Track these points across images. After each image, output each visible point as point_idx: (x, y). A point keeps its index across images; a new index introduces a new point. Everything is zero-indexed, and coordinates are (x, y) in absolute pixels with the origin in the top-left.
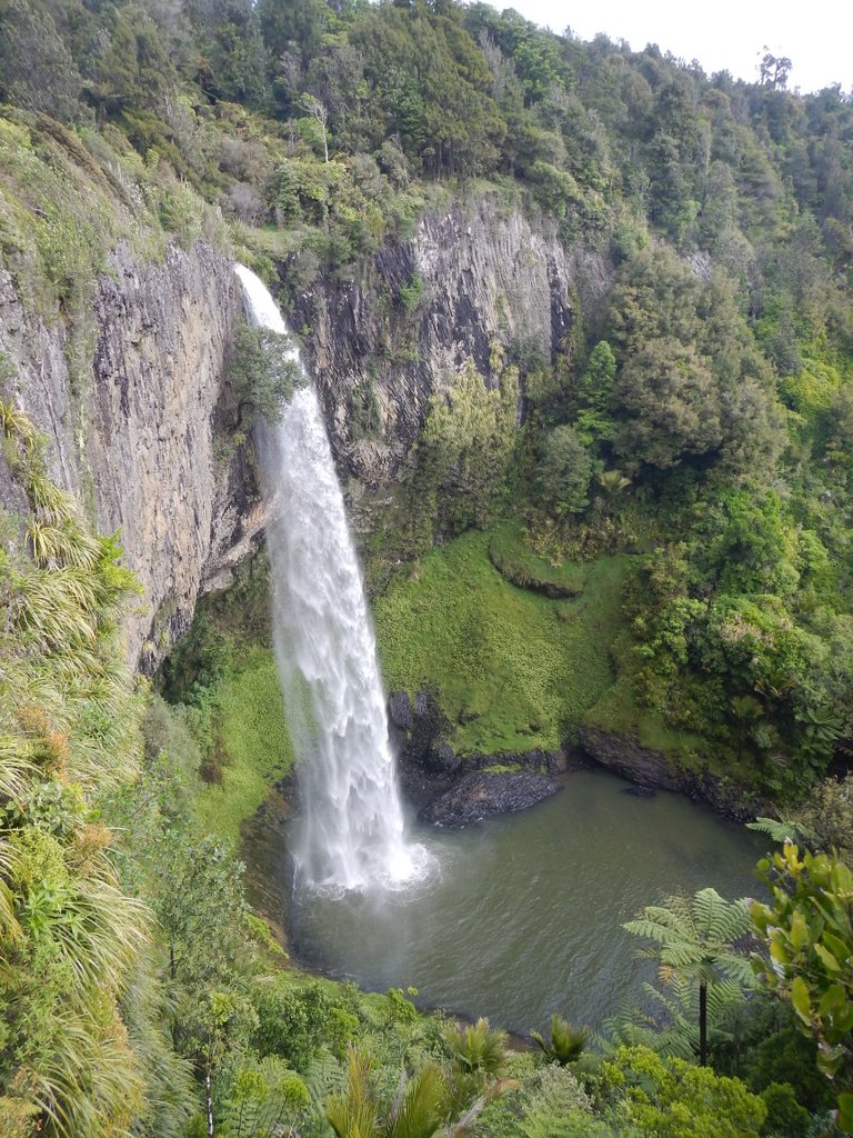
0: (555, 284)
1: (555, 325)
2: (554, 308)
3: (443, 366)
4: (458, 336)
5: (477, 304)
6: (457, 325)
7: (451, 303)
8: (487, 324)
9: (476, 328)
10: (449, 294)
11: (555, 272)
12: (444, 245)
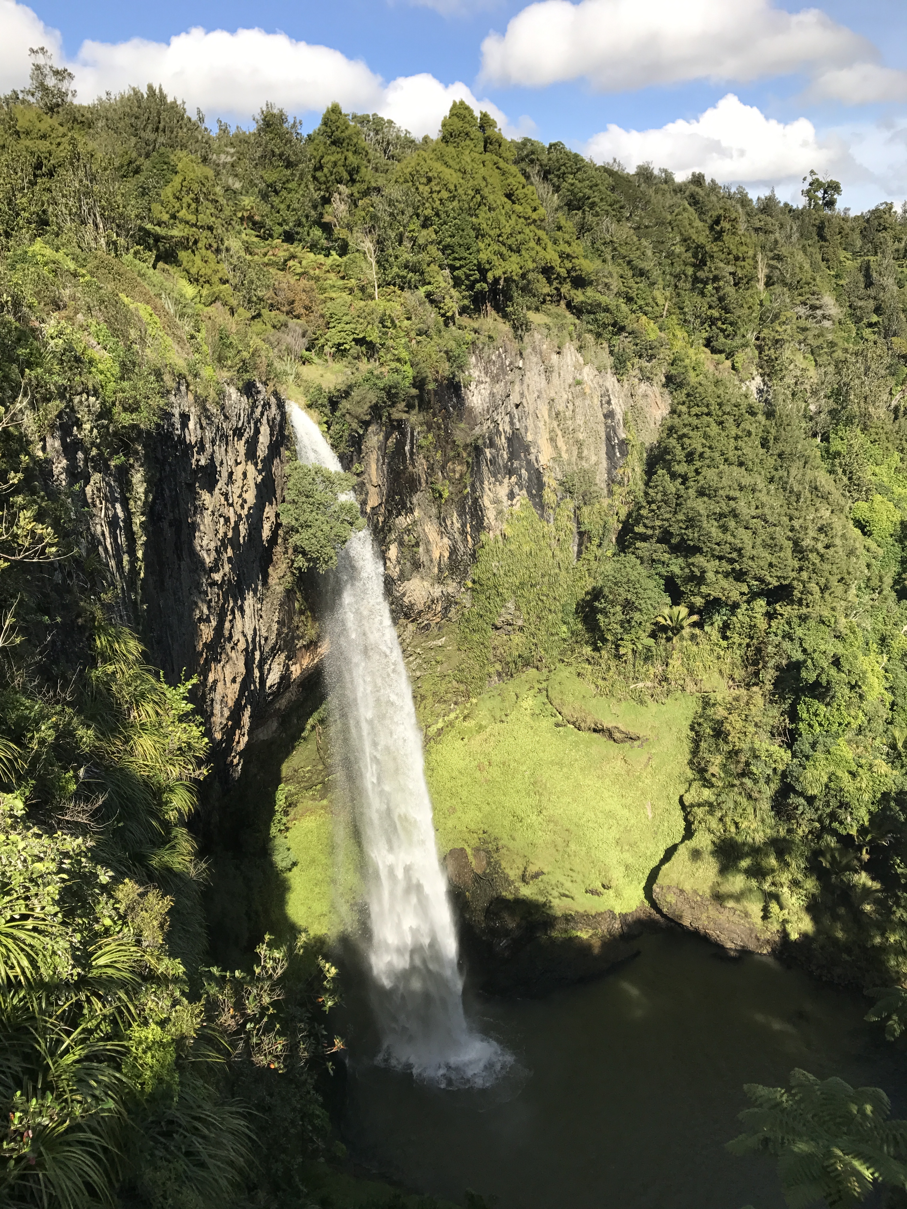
0: (610, 415)
1: (610, 456)
2: (609, 439)
3: (496, 501)
4: (510, 472)
5: (529, 437)
6: (510, 459)
7: (503, 437)
8: (540, 458)
9: (529, 462)
10: (501, 428)
11: (609, 402)
12: (495, 379)
